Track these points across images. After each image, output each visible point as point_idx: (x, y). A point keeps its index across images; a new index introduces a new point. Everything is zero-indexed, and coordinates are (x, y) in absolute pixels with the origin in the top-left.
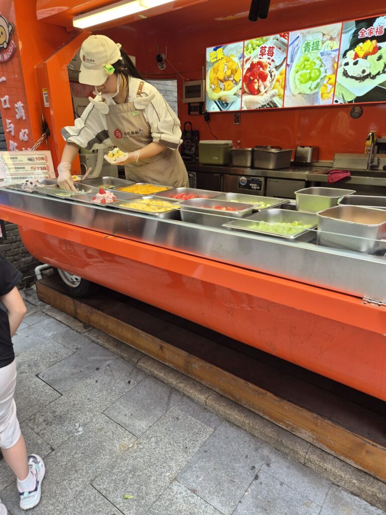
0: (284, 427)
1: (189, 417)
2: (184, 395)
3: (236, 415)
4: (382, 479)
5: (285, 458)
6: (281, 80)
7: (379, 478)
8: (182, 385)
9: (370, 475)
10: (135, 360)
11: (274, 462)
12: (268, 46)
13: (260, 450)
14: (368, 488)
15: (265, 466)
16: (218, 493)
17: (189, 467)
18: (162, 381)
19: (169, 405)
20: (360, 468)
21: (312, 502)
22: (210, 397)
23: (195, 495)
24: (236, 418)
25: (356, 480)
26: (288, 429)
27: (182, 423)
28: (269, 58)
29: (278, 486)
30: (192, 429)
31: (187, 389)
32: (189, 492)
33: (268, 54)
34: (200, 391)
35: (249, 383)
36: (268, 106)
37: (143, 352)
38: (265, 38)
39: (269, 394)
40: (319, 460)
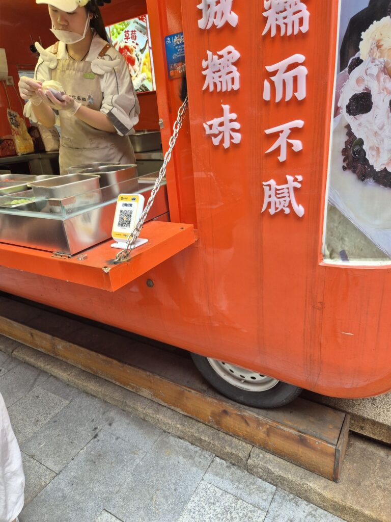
0: (131, 390)
1: (50, 394)
2: (52, 375)
3: (92, 386)
4: (201, 421)
5: (128, 416)
6: (147, 63)
7: (199, 420)
8: (48, 367)
9: (193, 419)
10: (10, 350)
11: (117, 421)
12: (130, 30)
13: (106, 414)
14: (188, 430)
15: (107, 426)
16: (55, 454)
17: (35, 436)
18: (34, 367)
19: (33, 386)
20: (186, 414)
21: (140, 449)
22: (72, 374)
23: (32, 459)
24: (91, 389)
25: (180, 425)
26: (134, 391)
27: (40, 400)
28: (133, 42)
29: (114, 441)
30: (49, 404)
31: (53, 369)
32: (28, 457)
33: (132, 37)
34: (65, 371)
35: (99, 355)
36: (141, 90)
37: (20, 341)
38: (126, 22)
39: (115, 362)
40: (154, 412)
